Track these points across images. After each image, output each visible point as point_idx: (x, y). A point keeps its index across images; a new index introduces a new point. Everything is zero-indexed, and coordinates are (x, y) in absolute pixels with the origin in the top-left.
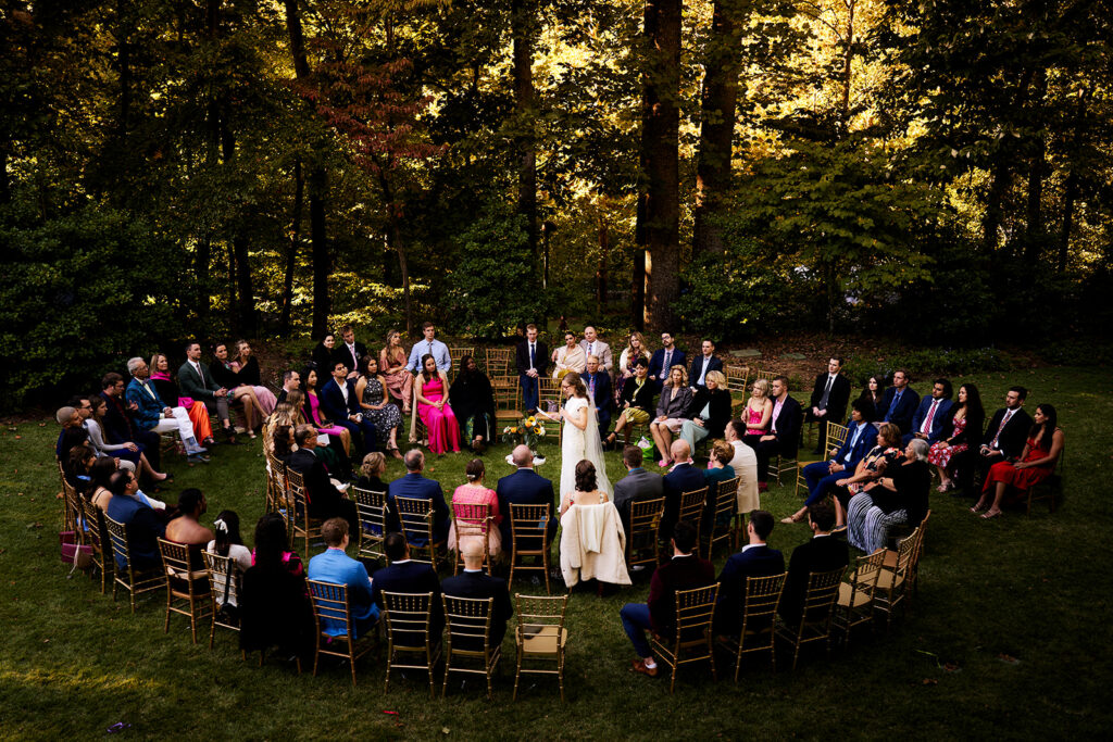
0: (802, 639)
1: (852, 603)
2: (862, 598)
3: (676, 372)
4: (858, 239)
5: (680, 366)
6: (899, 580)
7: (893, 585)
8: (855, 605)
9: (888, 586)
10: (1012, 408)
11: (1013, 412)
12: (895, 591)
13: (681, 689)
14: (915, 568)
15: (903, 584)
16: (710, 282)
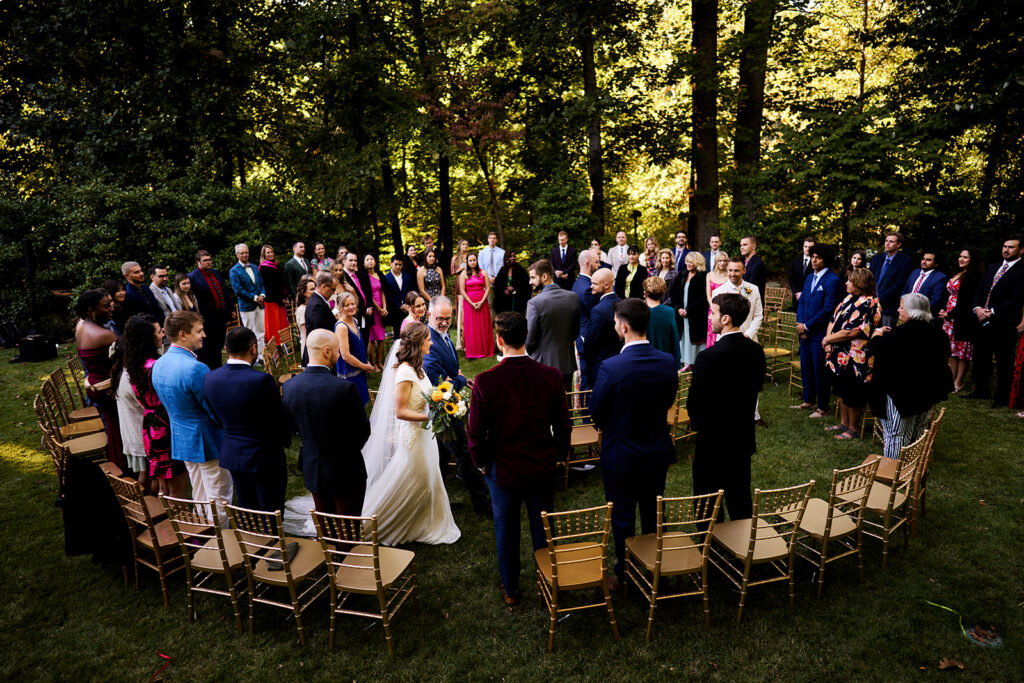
0: (749, 582)
1: (827, 533)
2: (843, 525)
3: (664, 255)
4: (865, 183)
5: (668, 250)
6: (900, 499)
7: (891, 506)
8: (833, 534)
9: (884, 507)
10: (1009, 260)
11: (1011, 264)
12: (893, 514)
13: (566, 646)
14: (923, 481)
15: (905, 505)
16: (737, 229)
